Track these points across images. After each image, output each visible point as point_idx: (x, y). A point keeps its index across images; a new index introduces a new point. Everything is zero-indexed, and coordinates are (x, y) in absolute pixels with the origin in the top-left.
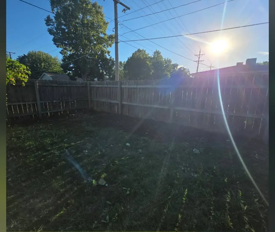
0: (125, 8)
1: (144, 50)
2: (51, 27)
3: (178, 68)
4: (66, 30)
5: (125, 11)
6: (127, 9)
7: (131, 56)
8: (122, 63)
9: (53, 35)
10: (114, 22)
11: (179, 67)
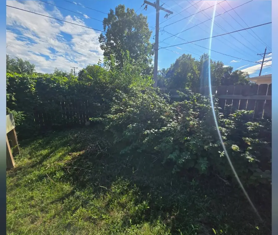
0: (168, 13)
1: (190, 55)
2: (103, 43)
3: (232, 72)
4: (115, 44)
5: (167, 16)
6: (169, 14)
7: (175, 62)
8: (166, 70)
9: (104, 50)
10: (155, 29)
11: (234, 71)
